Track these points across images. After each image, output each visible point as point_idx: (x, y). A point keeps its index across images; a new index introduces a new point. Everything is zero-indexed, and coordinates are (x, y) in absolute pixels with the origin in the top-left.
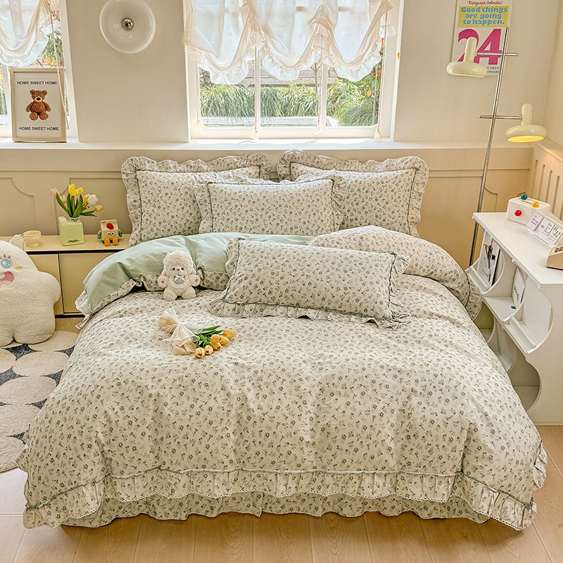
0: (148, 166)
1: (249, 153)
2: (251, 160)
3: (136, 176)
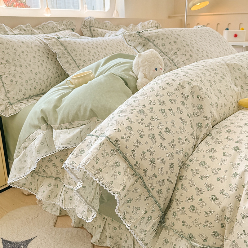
2: (66, 25)
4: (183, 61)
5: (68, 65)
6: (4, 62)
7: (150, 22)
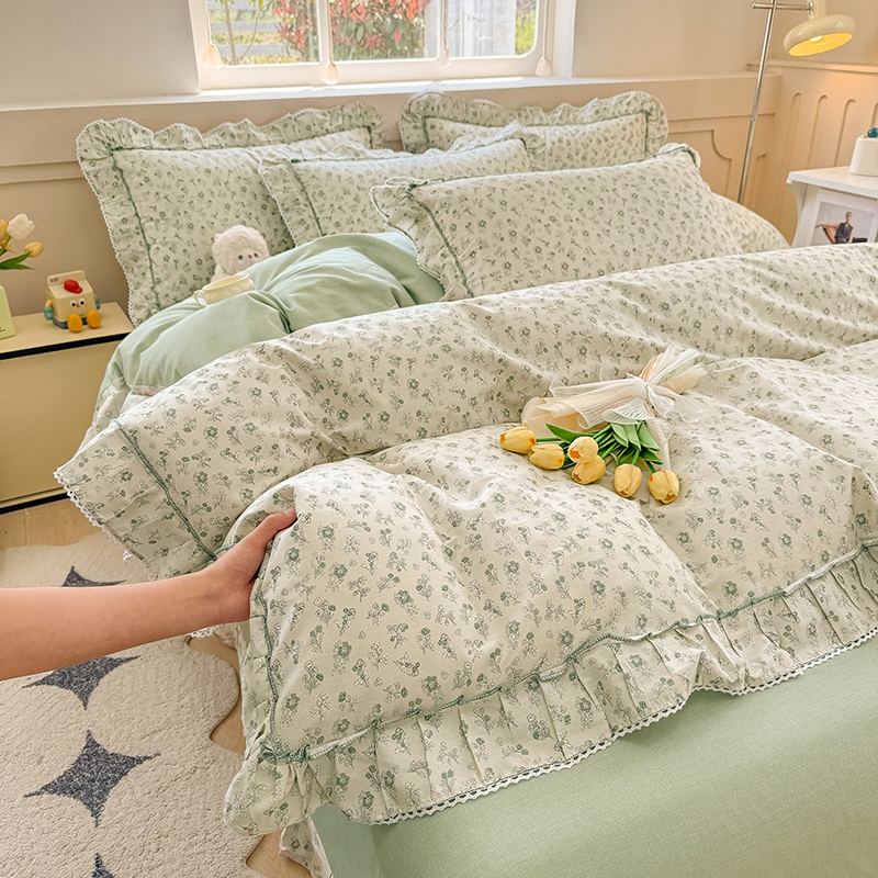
0: (137, 140)
1: (343, 102)
2: (350, 117)
3: (115, 163)
4: (482, 278)
5: (302, 229)
6: (156, 216)
7: (628, 97)
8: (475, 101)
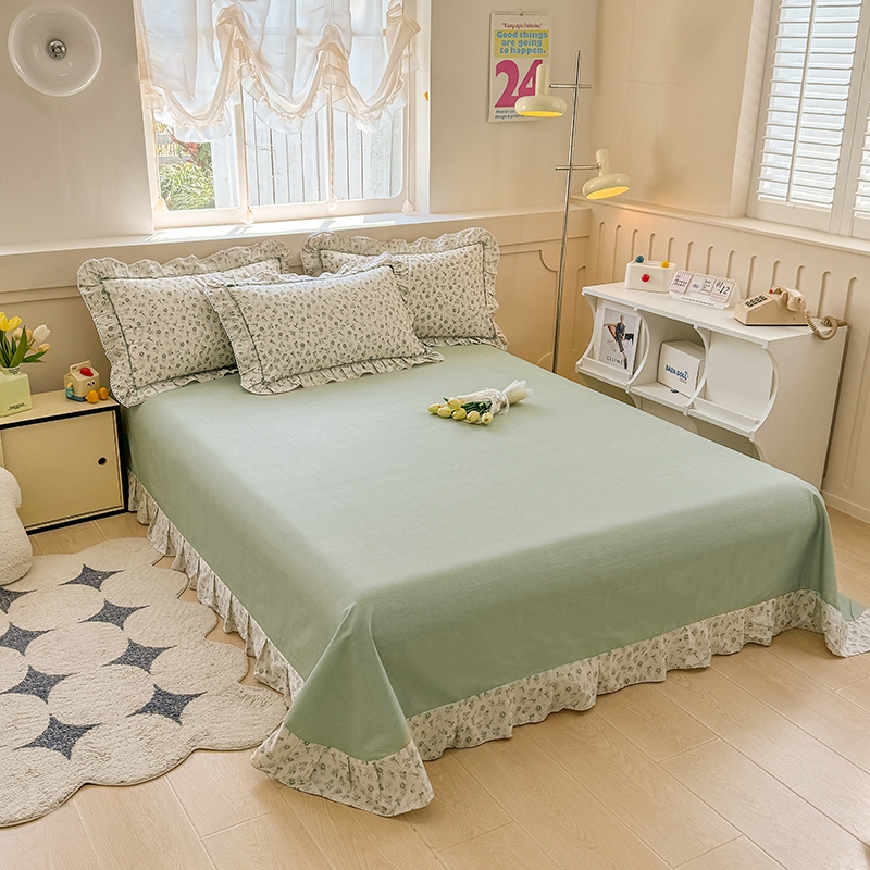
0: (118, 272)
2: (266, 251)
3: (104, 288)
5: (236, 332)
6: (134, 325)
7: (469, 232)
8: (356, 237)
